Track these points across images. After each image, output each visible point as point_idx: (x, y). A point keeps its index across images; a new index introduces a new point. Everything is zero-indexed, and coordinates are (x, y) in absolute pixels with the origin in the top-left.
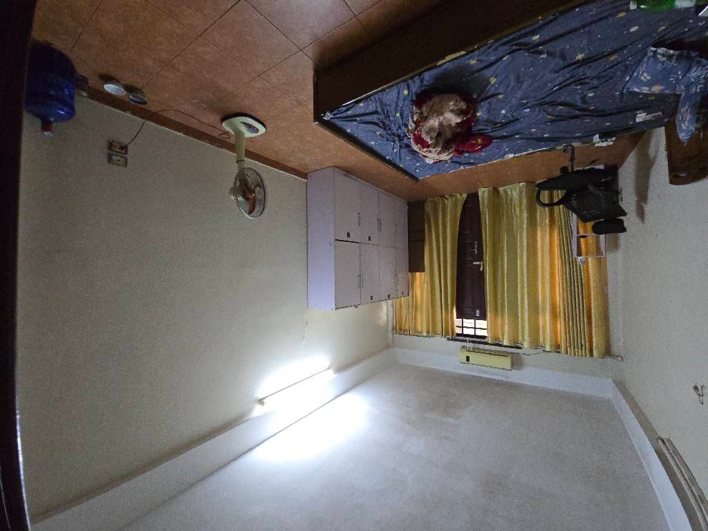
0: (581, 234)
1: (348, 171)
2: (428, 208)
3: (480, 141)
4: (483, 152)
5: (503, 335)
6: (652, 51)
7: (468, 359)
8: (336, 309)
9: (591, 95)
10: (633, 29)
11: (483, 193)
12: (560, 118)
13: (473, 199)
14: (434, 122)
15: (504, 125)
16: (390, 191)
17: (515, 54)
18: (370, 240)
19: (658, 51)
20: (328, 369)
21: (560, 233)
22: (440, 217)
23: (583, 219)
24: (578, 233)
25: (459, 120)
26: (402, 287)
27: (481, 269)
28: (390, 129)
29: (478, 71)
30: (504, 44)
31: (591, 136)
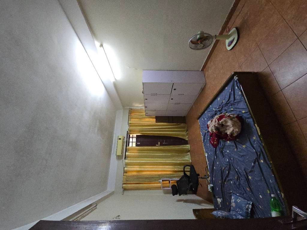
0: (171, 182)
1: (203, 90)
2: (182, 125)
3: (215, 143)
4: (209, 144)
5: (130, 153)
6: (250, 203)
7: (120, 139)
8: (143, 83)
9: (232, 182)
10: (261, 196)
11: (188, 147)
12: (222, 172)
13: (185, 142)
14: (230, 123)
15: (222, 152)
16: (192, 109)
17: (256, 154)
18: (172, 99)
19: (250, 205)
20: (115, 79)
21: (171, 174)
22: (178, 130)
23: (177, 182)
24: (171, 180)
25: (228, 133)
26: (150, 113)
27: (157, 145)
28: (225, 106)
29: (250, 140)
30: (261, 149)
31: (213, 183)
